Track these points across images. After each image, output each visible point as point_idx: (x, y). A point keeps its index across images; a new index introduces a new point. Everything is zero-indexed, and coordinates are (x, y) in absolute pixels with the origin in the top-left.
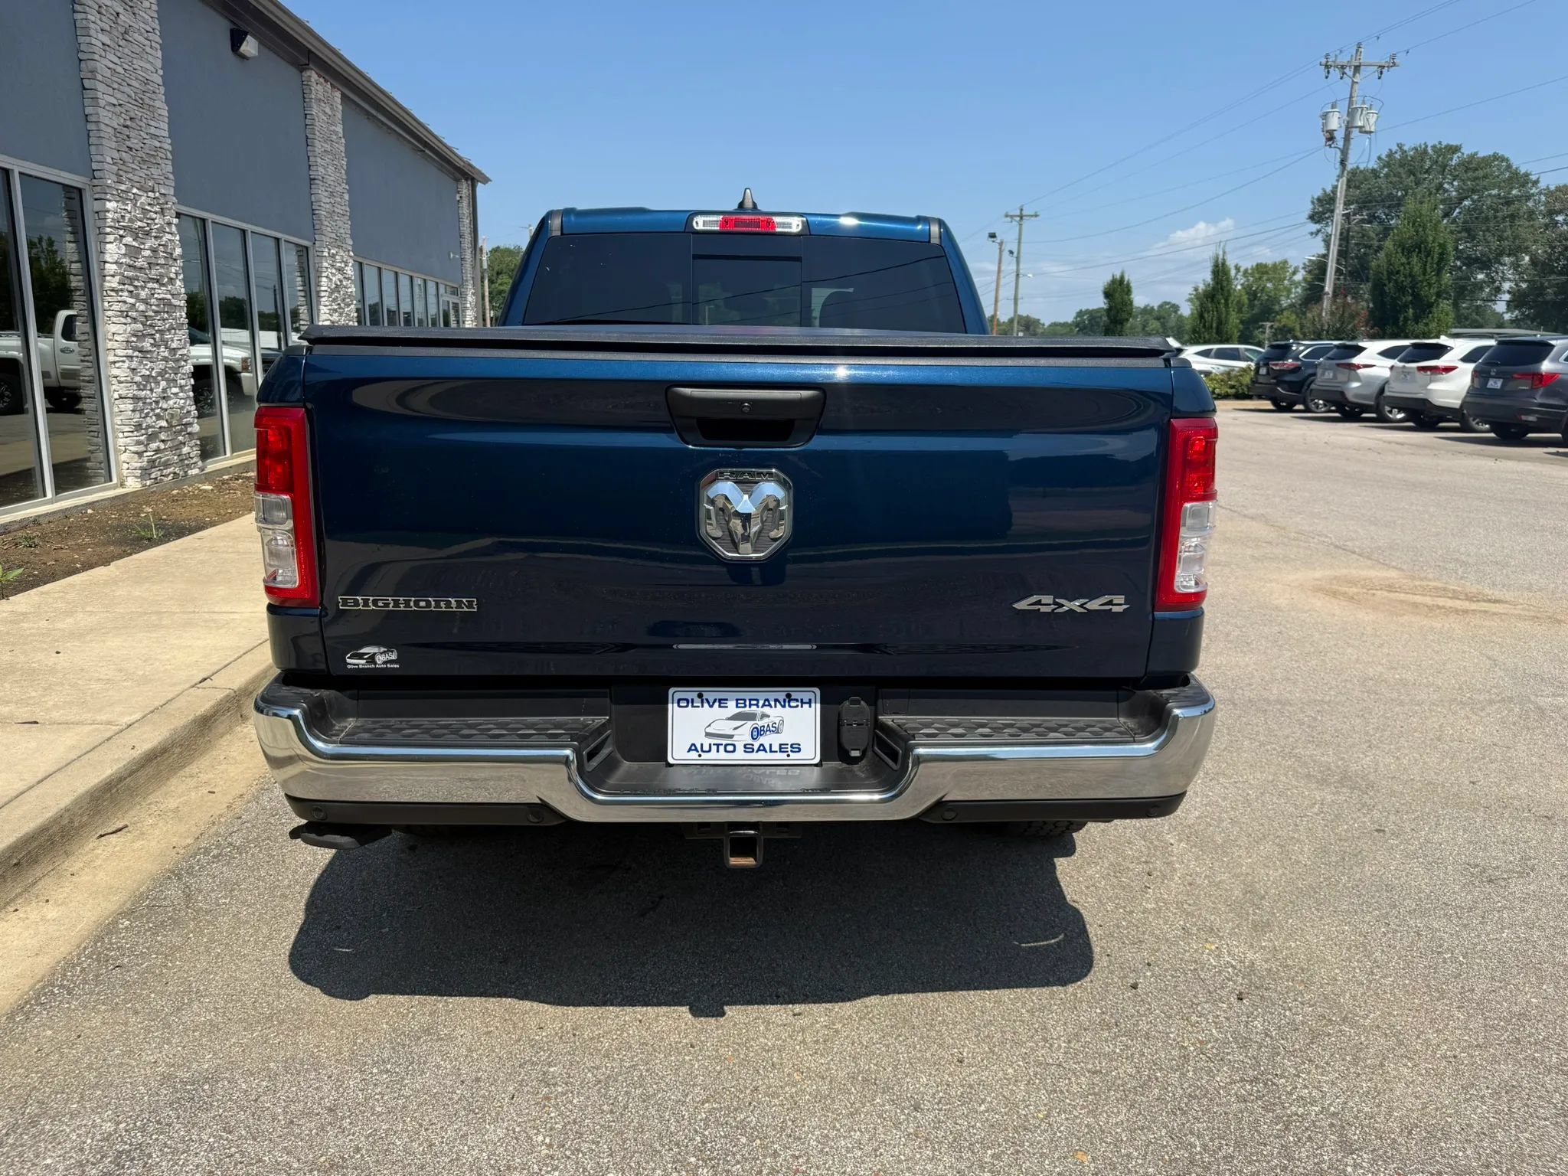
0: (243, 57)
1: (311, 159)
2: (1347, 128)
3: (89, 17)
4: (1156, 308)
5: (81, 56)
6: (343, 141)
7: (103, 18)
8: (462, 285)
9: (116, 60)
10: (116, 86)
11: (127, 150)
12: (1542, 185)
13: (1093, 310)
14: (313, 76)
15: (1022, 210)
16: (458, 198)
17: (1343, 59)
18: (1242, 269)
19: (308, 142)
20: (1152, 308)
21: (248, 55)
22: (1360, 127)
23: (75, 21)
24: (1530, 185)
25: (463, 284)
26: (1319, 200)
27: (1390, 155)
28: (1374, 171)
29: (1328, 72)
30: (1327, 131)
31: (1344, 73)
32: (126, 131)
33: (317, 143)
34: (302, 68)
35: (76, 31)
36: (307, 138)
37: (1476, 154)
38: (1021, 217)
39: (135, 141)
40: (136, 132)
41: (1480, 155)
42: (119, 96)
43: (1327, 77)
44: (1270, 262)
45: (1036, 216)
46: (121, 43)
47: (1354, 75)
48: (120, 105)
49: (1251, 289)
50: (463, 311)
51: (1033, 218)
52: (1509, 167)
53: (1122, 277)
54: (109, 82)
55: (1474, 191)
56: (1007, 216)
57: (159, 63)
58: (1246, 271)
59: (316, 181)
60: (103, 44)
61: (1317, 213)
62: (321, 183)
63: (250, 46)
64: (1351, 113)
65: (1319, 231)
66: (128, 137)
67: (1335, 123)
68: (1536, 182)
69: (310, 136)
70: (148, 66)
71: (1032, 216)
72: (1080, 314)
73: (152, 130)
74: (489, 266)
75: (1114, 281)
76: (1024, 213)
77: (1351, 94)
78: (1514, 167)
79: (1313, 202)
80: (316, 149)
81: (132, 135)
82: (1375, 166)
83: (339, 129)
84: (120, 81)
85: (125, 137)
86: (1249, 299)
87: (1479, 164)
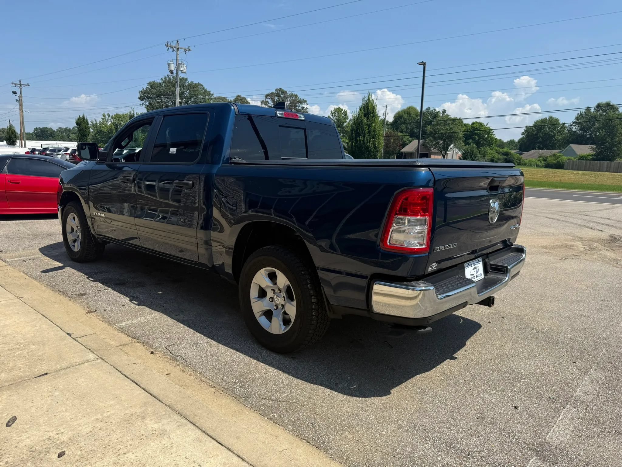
2: (177, 70)
4: (71, 129)
12: (215, 96)
13: (42, 128)
15: (20, 82)
17: (174, 44)
18: (111, 116)
20: (70, 129)
22: (181, 71)
24: (211, 95)
26: (141, 91)
27: (165, 78)
28: (160, 84)
29: (168, 48)
30: (171, 70)
31: (173, 50)
37: (193, 82)
38: (21, 85)
41: (194, 82)
43: (168, 50)
44: (121, 114)
45: (28, 85)
47: (177, 51)
49: (115, 124)
51: (27, 86)
52: (204, 88)
53: (84, 117)
55: (195, 95)
56: (13, 84)
58: (112, 116)
61: (142, 97)
64: (178, 65)
65: (143, 104)
67: (173, 67)
68: (213, 95)
71: (26, 85)
72: (36, 129)
75: (80, 118)
76: (22, 83)
77: (177, 58)
78: (205, 88)
79: (140, 93)
82: (160, 82)
86: (115, 128)
87: (194, 86)
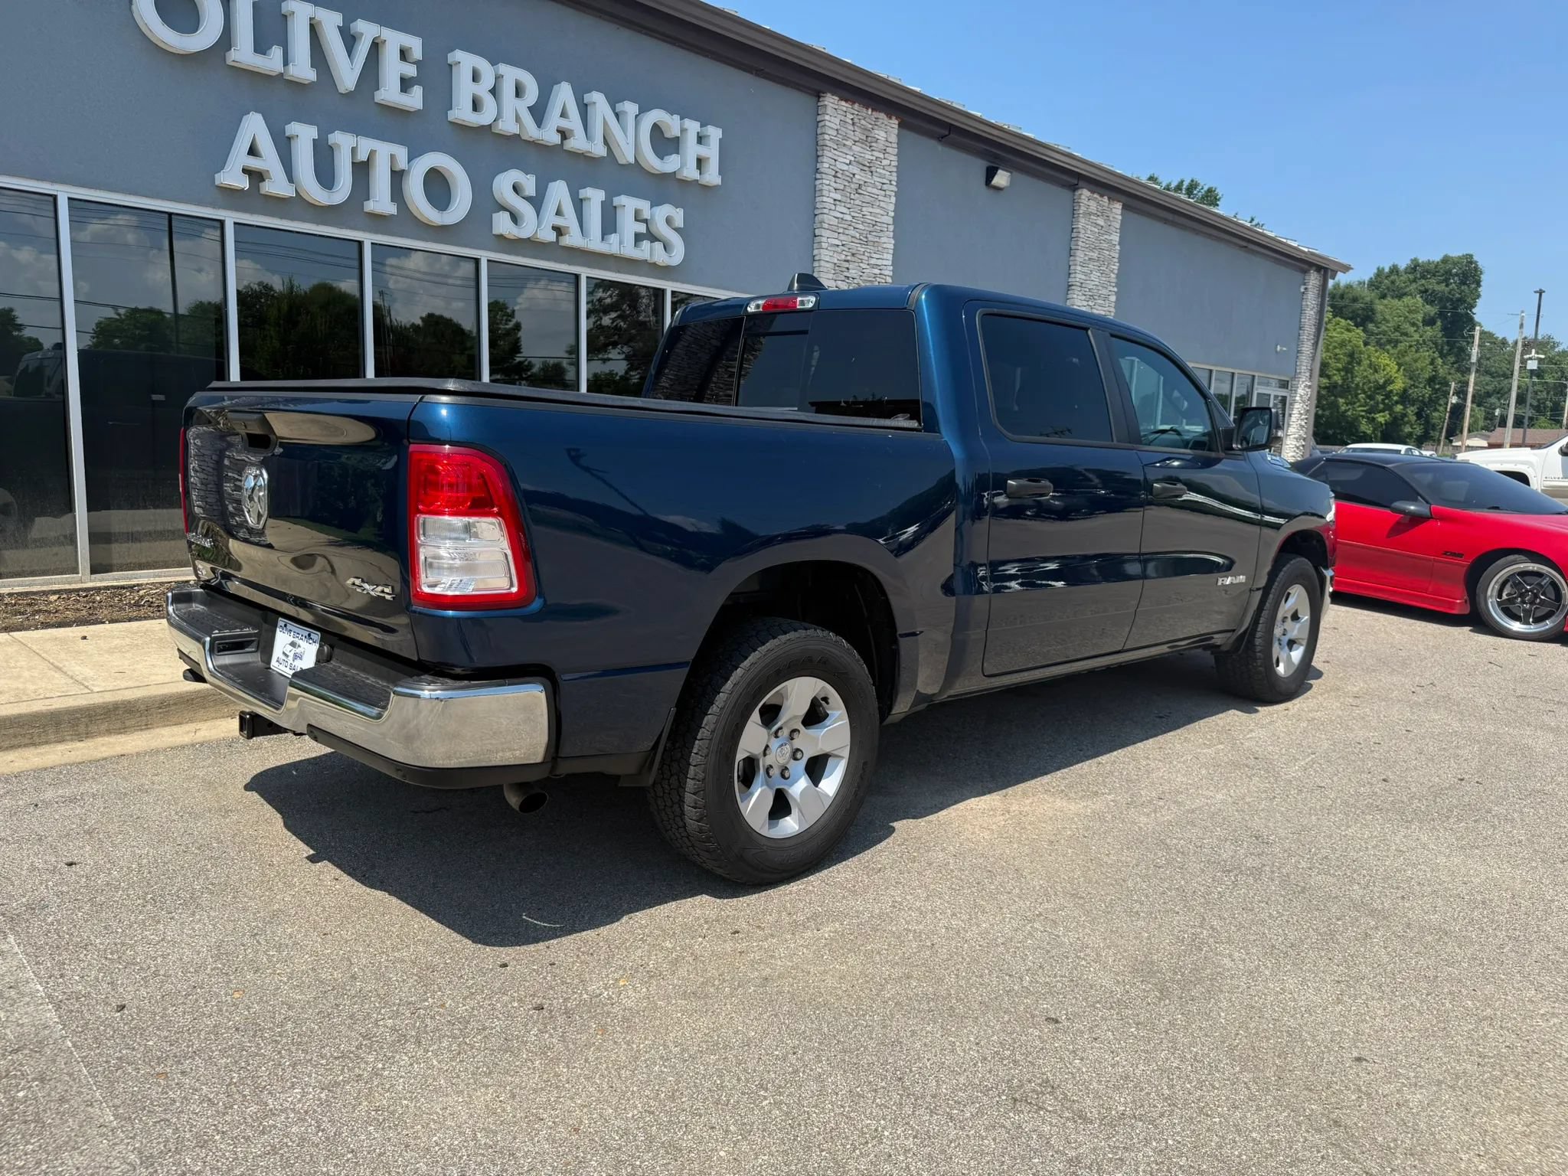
0: (998, 189)
1: (1072, 268)
3: (824, 181)
5: (816, 212)
6: (1118, 247)
7: (838, 180)
8: (1294, 378)
9: (845, 210)
10: (841, 230)
11: (843, 278)
14: (1085, 193)
16: (1302, 290)
19: (1071, 253)
21: (1002, 187)
23: (815, 186)
25: (1295, 376)
32: (846, 265)
33: (1079, 253)
34: (1074, 188)
35: (815, 192)
36: (1071, 249)
39: (854, 271)
40: (857, 264)
42: (842, 237)
46: (852, 196)
48: (843, 245)
50: (1291, 404)
54: (835, 228)
57: (892, 207)
59: (1073, 287)
60: (835, 200)
62: (1079, 289)
63: (1001, 179)
66: (848, 269)
69: (1073, 247)
70: (878, 211)
73: (873, 261)
74: (1479, 360)
80: (1078, 259)
81: (851, 267)
83: (1115, 238)
84: (845, 226)
85: (844, 269)
